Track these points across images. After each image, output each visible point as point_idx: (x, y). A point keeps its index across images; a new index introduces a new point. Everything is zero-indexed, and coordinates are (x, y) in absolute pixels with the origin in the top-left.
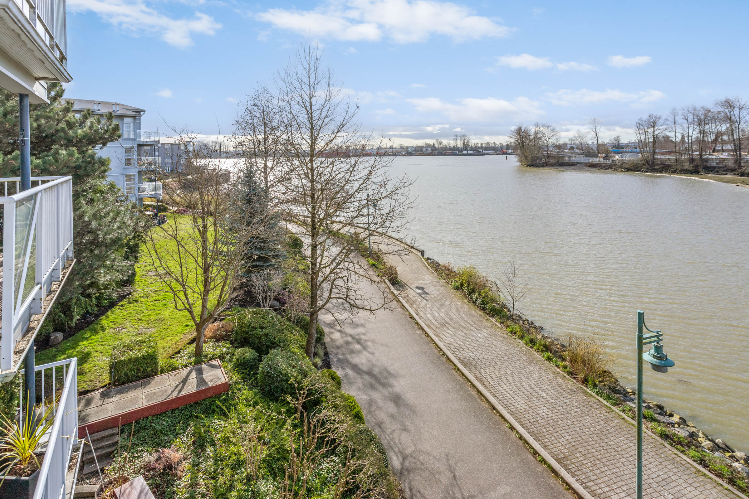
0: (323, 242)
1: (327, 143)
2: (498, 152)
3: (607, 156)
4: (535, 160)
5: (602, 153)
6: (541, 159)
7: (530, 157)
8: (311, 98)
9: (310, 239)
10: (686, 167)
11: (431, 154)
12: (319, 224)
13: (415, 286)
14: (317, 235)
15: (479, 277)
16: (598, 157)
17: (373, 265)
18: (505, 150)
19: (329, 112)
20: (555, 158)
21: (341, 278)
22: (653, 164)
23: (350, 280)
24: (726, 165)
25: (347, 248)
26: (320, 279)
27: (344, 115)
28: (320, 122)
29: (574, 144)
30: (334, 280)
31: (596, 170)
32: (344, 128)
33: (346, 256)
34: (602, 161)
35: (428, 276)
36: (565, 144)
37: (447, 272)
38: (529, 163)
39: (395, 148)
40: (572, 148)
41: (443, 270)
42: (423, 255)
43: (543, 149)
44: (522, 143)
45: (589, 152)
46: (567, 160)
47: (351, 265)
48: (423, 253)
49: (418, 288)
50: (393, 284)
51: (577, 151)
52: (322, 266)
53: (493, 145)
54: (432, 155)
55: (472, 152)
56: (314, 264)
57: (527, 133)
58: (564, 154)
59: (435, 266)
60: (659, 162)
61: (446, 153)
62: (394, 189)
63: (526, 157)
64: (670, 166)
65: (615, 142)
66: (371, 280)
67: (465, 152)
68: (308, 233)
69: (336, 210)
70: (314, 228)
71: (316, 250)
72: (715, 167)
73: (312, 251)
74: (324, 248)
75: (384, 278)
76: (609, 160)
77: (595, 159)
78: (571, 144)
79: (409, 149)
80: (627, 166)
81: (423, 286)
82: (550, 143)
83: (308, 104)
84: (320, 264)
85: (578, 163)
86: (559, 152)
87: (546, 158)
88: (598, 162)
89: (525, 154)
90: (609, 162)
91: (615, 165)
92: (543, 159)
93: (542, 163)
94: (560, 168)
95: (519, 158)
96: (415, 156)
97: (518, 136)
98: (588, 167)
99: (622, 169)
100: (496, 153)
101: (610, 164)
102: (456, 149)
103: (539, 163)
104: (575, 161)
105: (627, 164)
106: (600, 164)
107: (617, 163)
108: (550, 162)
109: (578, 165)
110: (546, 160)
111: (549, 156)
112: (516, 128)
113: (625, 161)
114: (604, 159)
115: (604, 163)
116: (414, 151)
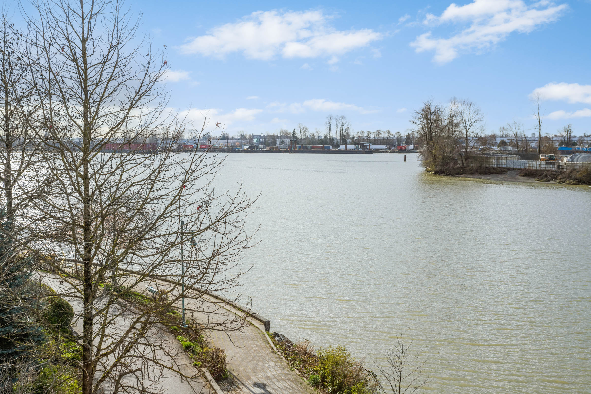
0: (103, 310)
1: (112, 129)
2: (393, 148)
3: (551, 158)
4: (447, 164)
5: (545, 152)
6: (456, 163)
7: (441, 157)
8: (84, 42)
9: (82, 305)
11: (290, 150)
12: (97, 276)
13: (252, 382)
14: (94, 298)
15: (350, 365)
16: (538, 159)
17: (187, 348)
18: (403, 145)
19: (117, 70)
20: (476, 160)
21: (132, 372)
23: (146, 377)
25: (142, 320)
26: (98, 375)
27: (141, 76)
28: (101, 88)
29: (506, 136)
30: (121, 377)
31: (534, 181)
32: (143, 101)
33: (142, 333)
34: (544, 165)
35: (273, 364)
36: (494, 137)
37: (303, 357)
38: (438, 168)
39: (232, 138)
40: (503, 143)
41: (296, 354)
42: (267, 329)
43: (459, 143)
44: (430, 132)
45: (526, 150)
46: (494, 163)
47: (149, 350)
48: (267, 324)
49: (256, 385)
50: (218, 380)
51: (510, 148)
52: (101, 353)
53: (386, 136)
54: (291, 152)
55: (353, 147)
56: (87, 349)
57: (438, 116)
58: (491, 152)
59: (284, 347)
61: (312, 148)
62: (221, 214)
63: (434, 157)
65: (564, 134)
66: (181, 375)
67: (342, 147)
68: (79, 295)
69: (126, 253)
70: (88, 286)
71: (91, 325)
73: (84, 325)
74: (105, 321)
75: (204, 369)
76: (554, 164)
77: (534, 162)
78: (502, 137)
80: (578, 176)
81: (265, 382)
82: (471, 134)
83: (79, 53)
84: (99, 350)
85: (509, 169)
86: (483, 149)
87: (464, 160)
88: (538, 168)
89: (433, 152)
90: (554, 169)
91: (561, 173)
92: (459, 162)
93: (458, 168)
94: (484, 177)
95: (424, 159)
96: (263, 152)
97: (425, 121)
98: (523, 176)
99: (570, 180)
100: (388, 150)
101: (555, 171)
102: (328, 141)
103: (454, 169)
104: (505, 166)
105: (578, 172)
106: (541, 170)
107: (565, 170)
108: (469, 166)
109: (509, 172)
110: (463, 163)
111: (468, 157)
112: (423, 106)
113: (576, 168)
114: (547, 163)
115: (546, 170)
116: (261, 143)
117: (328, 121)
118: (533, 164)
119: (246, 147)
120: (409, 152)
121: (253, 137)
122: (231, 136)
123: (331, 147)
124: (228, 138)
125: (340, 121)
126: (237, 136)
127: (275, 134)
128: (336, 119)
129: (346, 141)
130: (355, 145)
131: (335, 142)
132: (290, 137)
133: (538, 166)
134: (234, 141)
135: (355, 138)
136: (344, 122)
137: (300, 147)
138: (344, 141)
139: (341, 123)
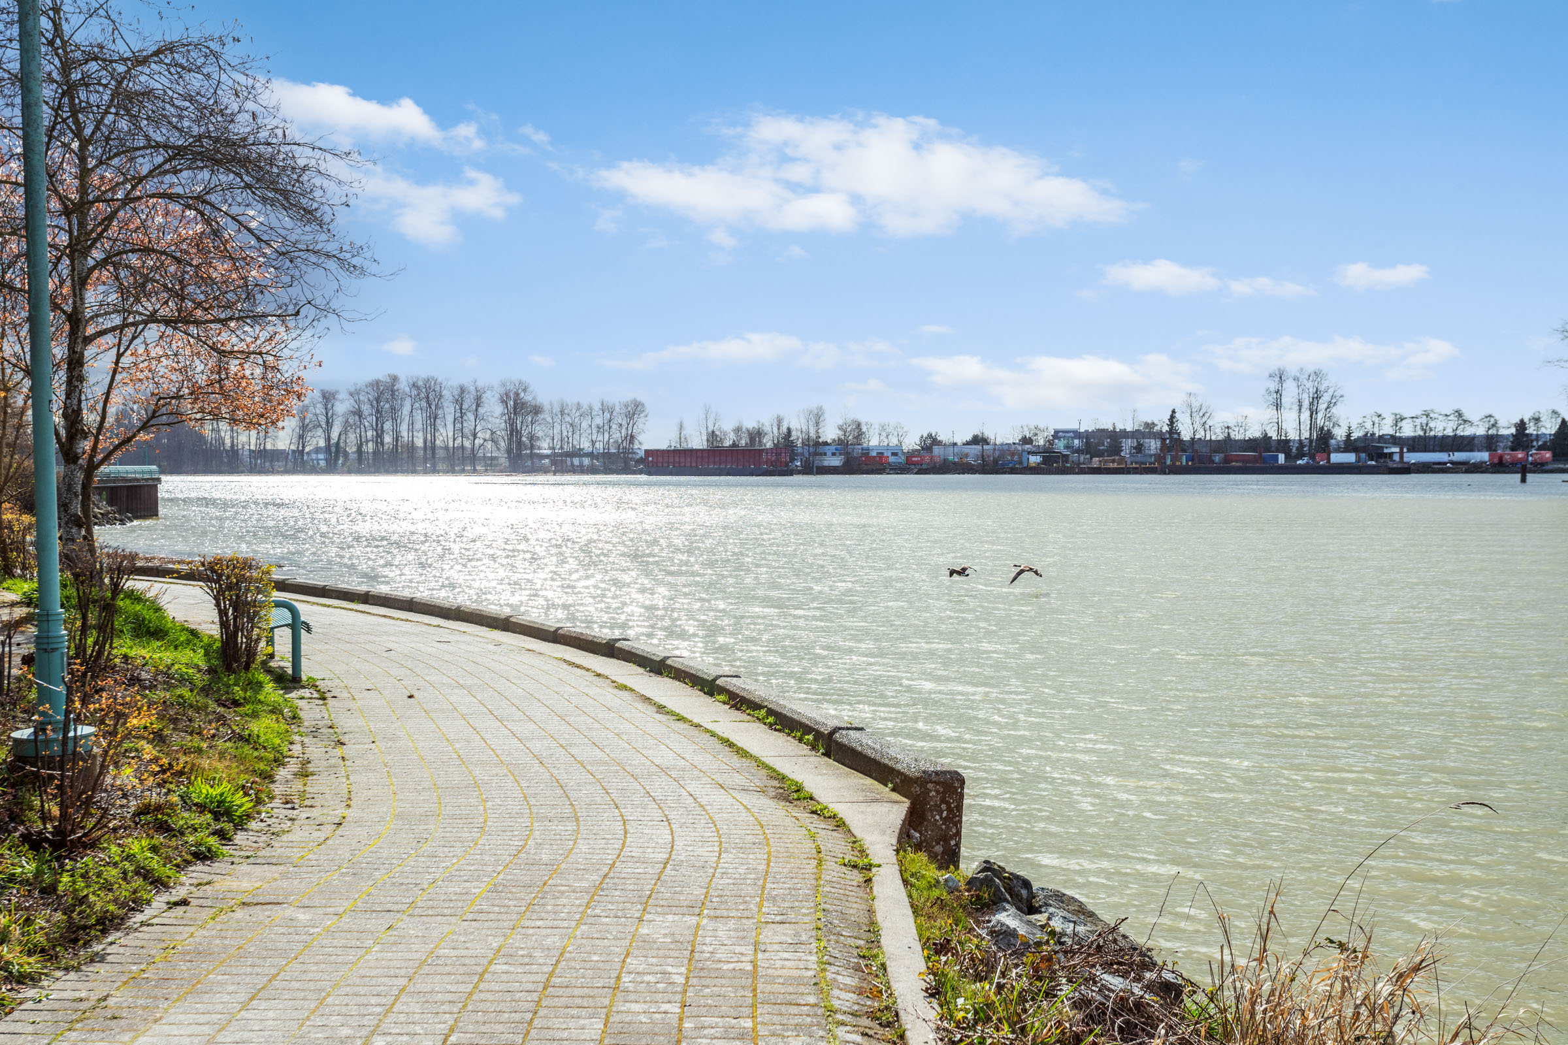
11: (1160, 467)
54: (1163, 471)
61: (1227, 459)
79: (1062, 444)
96: (1084, 472)
102: (1274, 444)
116: (1079, 451)
117: (1273, 386)
119: (1034, 461)
121: (1056, 435)
122: (993, 438)
123: (1281, 458)
124: (984, 442)
125: (1309, 384)
126: (1011, 439)
127: (1118, 428)
128: (1296, 379)
129: (1327, 444)
130: (1355, 451)
131: (1295, 444)
132: (1160, 436)
135: (1358, 434)
136: (1322, 388)
137: (1189, 461)
138: (1323, 446)
139: (1312, 390)
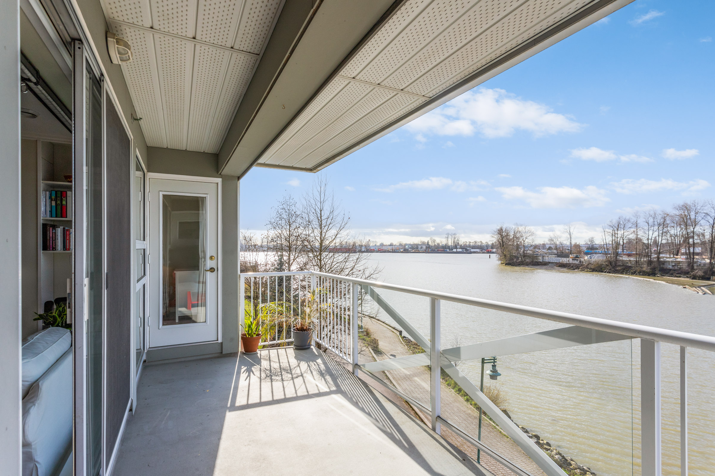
1: (330, 242)
2: (483, 251)
3: (577, 257)
4: (513, 259)
5: (574, 254)
6: (518, 258)
7: (509, 256)
10: (644, 269)
11: (425, 252)
13: (390, 354)
16: (568, 257)
17: (363, 339)
18: (490, 249)
20: (530, 257)
22: (616, 265)
24: (680, 268)
27: (341, 222)
29: (554, 244)
31: (565, 270)
32: (341, 232)
34: (571, 261)
35: (401, 348)
36: (543, 245)
37: (415, 346)
38: (507, 262)
39: (395, 246)
40: (550, 248)
41: (412, 345)
42: (401, 335)
43: (520, 248)
44: (503, 242)
45: (562, 252)
46: (540, 259)
50: (375, 352)
51: (554, 251)
53: (480, 244)
54: (426, 253)
55: (460, 250)
57: (507, 233)
58: (540, 253)
59: (407, 342)
60: (621, 264)
61: (438, 250)
63: (505, 255)
64: (630, 267)
65: (589, 243)
67: (455, 250)
72: (670, 270)
75: (370, 348)
76: (577, 260)
78: (550, 244)
79: (407, 247)
80: (592, 267)
81: (396, 355)
82: (527, 243)
86: (535, 252)
87: (522, 257)
88: (567, 262)
89: (505, 253)
90: (577, 263)
91: (582, 265)
92: (520, 259)
93: (519, 262)
94: (534, 267)
95: (499, 257)
96: (411, 253)
97: (500, 236)
98: (558, 267)
99: (588, 269)
100: (482, 252)
101: (578, 264)
102: (447, 247)
103: (516, 262)
104: (548, 261)
105: (592, 265)
106: (569, 264)
107: (584, 263)
108: (525, 261)
109: (550, 264)
110: (522, 259)
111: (525, 255)
112: (499, 228)
113: (591, 262)
114: (573, 260)
115: (573, 264)
116: (410, 248)
117: (447, 236)
118: (564, 260)
119: (402, 250)
120: (493, 253)
121: (406, 245)
122: (394, 244)
123: (448, 250)
124: (393, 245)
125: (453, 236)
126: (398, 244)
127: (418, 243)
128: (451, 235)
129: (457, 247)
130: (462, 249)
131: (451, 247)
132: (426, 245)
133: (567, 261)
134: (396, 247)
135: (462, 245)
136: (456, 237)
137: (431, 250)
138: (456, 247)
